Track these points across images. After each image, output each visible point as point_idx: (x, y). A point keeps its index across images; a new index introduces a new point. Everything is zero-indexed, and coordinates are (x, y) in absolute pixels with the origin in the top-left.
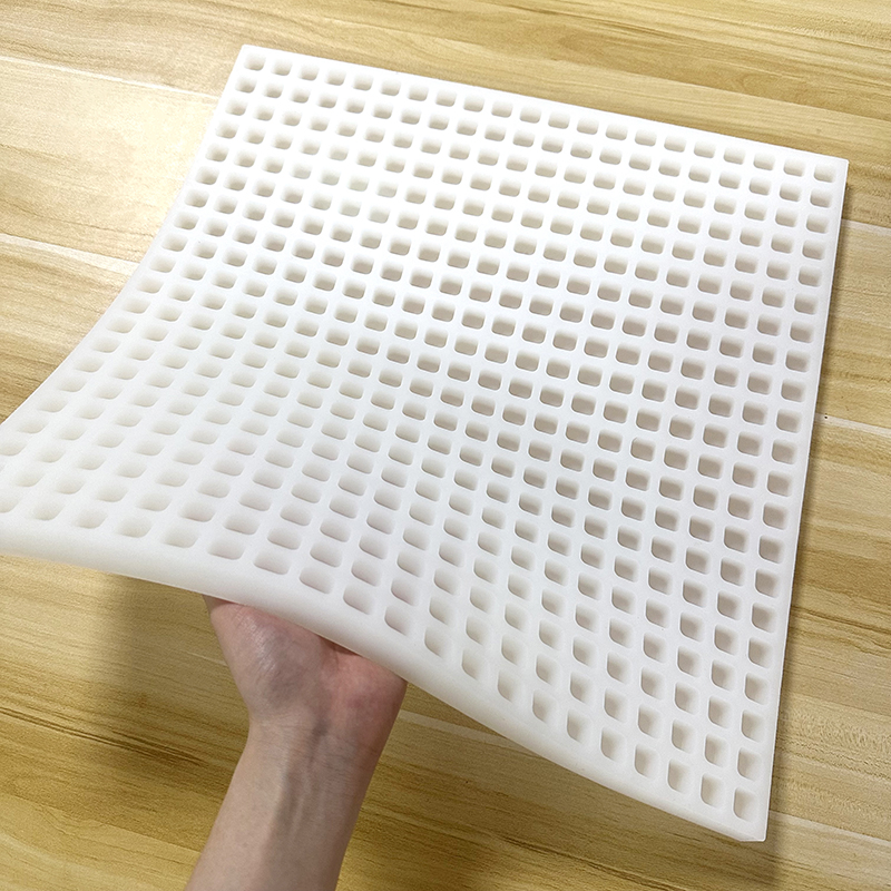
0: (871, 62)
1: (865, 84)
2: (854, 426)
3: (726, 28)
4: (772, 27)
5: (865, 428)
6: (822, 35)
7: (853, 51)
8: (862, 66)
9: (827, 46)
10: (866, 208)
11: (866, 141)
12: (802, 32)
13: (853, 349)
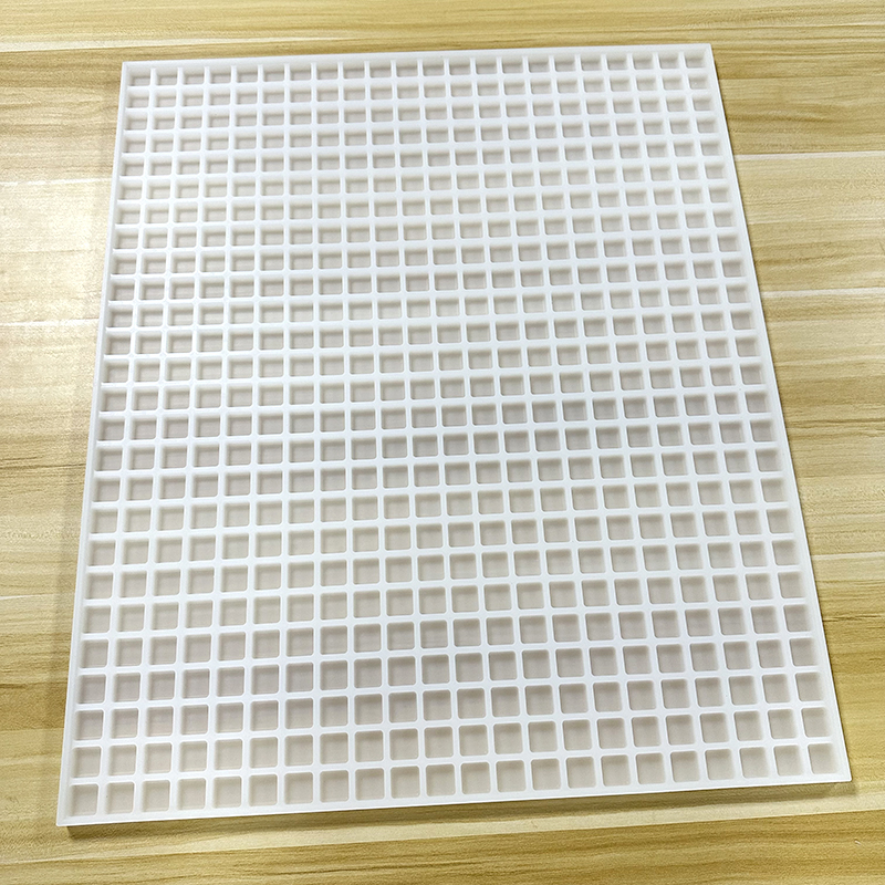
0: (743, 39)
1: (744, 55)
2: (816, 292)
3: (637, 36)
4: (668, 28)
5: (824, 292)
6: (703, 26)
7: (728, 33)
8: (738, 43)
9: (710, 34)
10: (775, 142)
11: (758, 97)
12: (689, 27)
13: (798, 242)
